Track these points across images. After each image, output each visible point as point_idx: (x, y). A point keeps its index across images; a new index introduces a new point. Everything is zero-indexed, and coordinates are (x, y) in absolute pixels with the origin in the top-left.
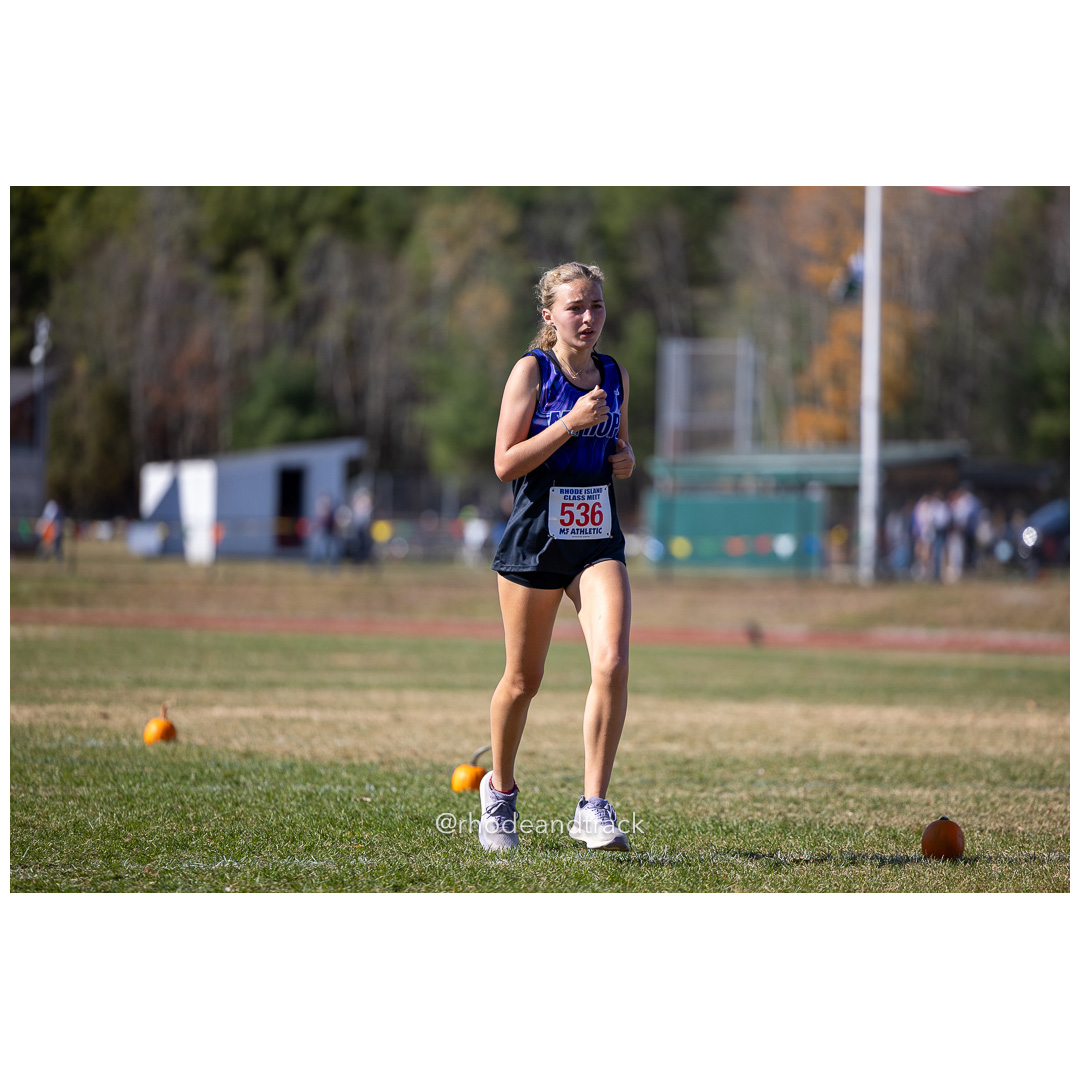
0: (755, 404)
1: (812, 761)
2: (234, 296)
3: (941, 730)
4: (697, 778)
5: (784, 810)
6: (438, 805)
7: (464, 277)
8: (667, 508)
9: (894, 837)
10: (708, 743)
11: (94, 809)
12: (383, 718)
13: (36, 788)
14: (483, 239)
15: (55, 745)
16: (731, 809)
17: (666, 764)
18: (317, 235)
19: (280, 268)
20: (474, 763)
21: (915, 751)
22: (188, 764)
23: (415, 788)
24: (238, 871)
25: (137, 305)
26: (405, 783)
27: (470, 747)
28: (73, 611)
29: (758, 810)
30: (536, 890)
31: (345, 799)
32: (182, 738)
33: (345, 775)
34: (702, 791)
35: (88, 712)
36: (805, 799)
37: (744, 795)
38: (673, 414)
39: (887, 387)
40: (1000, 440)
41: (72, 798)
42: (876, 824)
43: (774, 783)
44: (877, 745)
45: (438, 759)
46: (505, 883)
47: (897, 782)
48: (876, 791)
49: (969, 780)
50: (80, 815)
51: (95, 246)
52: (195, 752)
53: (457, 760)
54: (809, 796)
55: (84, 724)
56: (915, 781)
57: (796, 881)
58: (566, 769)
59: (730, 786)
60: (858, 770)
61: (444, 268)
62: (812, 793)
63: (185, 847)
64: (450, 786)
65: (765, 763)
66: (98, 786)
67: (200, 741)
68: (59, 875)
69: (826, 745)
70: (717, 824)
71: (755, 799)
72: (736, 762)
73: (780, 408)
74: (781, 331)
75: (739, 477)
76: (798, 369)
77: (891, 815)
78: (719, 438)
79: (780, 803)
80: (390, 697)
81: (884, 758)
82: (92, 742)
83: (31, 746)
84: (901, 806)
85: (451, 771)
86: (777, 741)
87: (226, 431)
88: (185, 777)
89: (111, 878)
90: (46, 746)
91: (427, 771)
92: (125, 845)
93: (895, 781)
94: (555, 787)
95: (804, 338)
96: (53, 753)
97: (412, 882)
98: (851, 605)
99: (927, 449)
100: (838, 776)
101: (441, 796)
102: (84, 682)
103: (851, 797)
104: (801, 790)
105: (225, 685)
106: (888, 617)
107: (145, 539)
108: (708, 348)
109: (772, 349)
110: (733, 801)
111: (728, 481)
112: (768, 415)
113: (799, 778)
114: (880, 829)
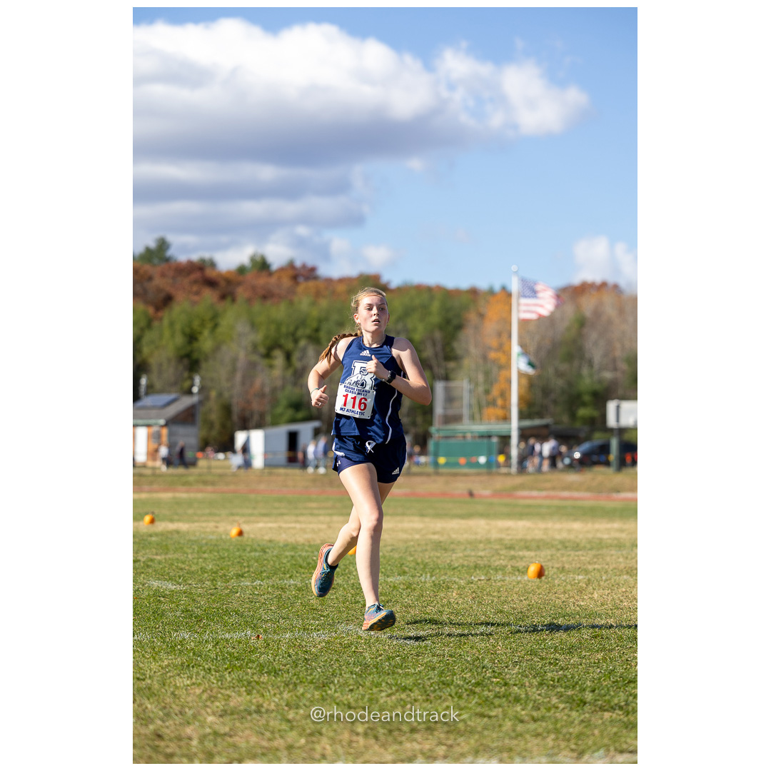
0: (470, 406)
1: (488, 541)
3: (539, 529)
4: (443, 548)
5: (476, 560)
8: (437, 445)
9: (518, 570)
10: (449, 535)
11: (209, 562)
12: (324, 526)
13: (187, 554)
15: (196, 538)
16: (455, 560)
17: (432, 543)
19: (288, 356)
21: (529, 537)
22: (247, 545)
28: (210, 488)
29: (466, 560)
31: (307, 557)
32: (245, 535)
33: (307, 548)
34: (445, 553)
35: (210, 526)
36: (484, 556)
37: (461, 555)
38: (439, 410)
39: (521, 398)
40: (565, 419)
41: (201, 558)
42: (511, 565)
43: (474, 550)
44: (514, 535)
47: (521, 549)
49: (549, 548)
50: (204, 565)
52: (250, 540)
54: (486, 555)
55: (208, 530)
56: (527, 548)
58: (393, 545)
59: (456, 551)
60: (506, 545)
63: (243, 577)
65: (470, 543)
66: (212, 553)
67: (252, 536)
69: (494, 535)
70: (450, 565)
71: (466, 556)
72: (459, 542)
73: (480, 407)
74: (481, 378)
75: (465, 433)
76: (487, 392)
77: (517, 562)
78: (457, 419)
79: (475, 558)
80: (327, 519)
81: (516, 540)
82: (211, 537)
83: (187, 538)
84: (522, 558)
86: (476, 534)
87: (268, 418)
88: (245, 550)
90: (193, 538)
94: (387, 552)
95: (489, 380)
96: (195, 541)
98: (508, 482)
99: (537, 422)
100: (498, 547)
102: (210, 514)
103: (503, 555)
104: (483, 553)
105: (264, 515)
106: (522, 487)
108: (452, 384)
109: (477, 384)
110: (457, 558)
111: (461, 435)
112: (476, 410)
113: (483, 548)
114: (513, 567)
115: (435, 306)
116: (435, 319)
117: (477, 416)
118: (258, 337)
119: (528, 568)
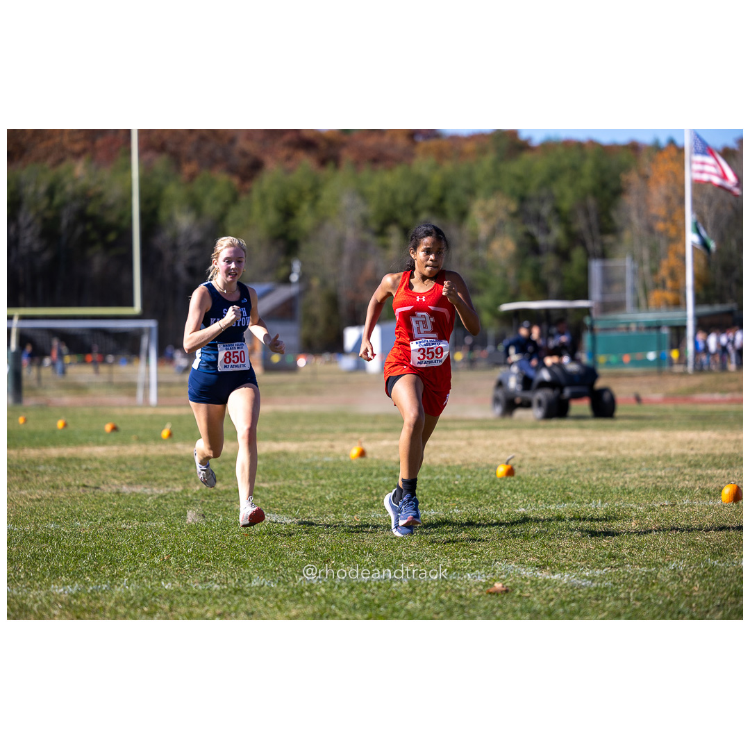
0: (634, 290)
1: (668, 458)
2: (386, 247)
3: (729, 441)
4: (612, 468)
5: (656, 482)
7: (494, 233)
8: (594, 339)
9: (709, 493)
10: (618, 451)
11: (329, 490)
12: (463, 443)
13: (301, 481)
14: (502, 215)
15: (309, 461)
16: (630, 482)
17: (598, 461)
20: (507, 463)
21: (717, 452)
22: (372, 469)
23: (479, 477)
25: (340, 253)
26: (474, 474)
27: (505, 456)
28: (315, 398)
29: (642, 482)
31: (447, 482)
32: (369, 456)
33: (446, 471)
34: (616, 474)
35: (324, 445)
36: (665, 476)
37: (636, 475)
39: (697, 278)
41: (318, 485)
42: (700, 487)
43: (651, 469)
44: (699, 449)
45: (490, 462)
47: (709, 466)
50: (323, 494)
51: (319, 226)
52: (375, 462)
53: (499, 463)
54: (667, 475)
55: (322, 450)
56: (718, 466)
57: (663, 515)
58: (551, 465)
59: (629, 471)
60: (690, 461)
61: (483, 229)
62: (668, 473)
63: (372, 507)
64: (496, 474)
65: (646, 460)
66: (330, 479)
67: (377, 457)
69: (674, 450)
70: (623, 488)
71: (641, 477)
72: (632, 459)
73: (646, 291)
74: (646, 254)
75: (628, 323)
76: (654, 272)
77: (706, 483)
78: (619, 306)
79: (653, 478)
80: (466, 434)
81: (701, 455)
82: (326, 459)
83: (298, 461)
84: (711, 478)
85: (496, 468)
86: (651, 449)
88: (371, 474)
90: (305, 461)
91: (484, 468)
92: (344, 507)
94: (545, 473)
95: (656, 256)
96: (308, 464)
98: (684, 383)
99: (717, 308)
100: (680, 464)
101: (492, 479)
102: (321, 431)
103: (687, 475)
104: (663, 472)
105: (388, 430)
106: (701, 388)
107: (347, 362)
108: (611, 263)
109: (641, 262)
110: (631, 478)
111: (623, 326)
112: (641, 294)
113: (662, 466)
114: (702, 489)
115: (588, 166)
116: (587, 182)
117: (643, 302)
118: (370, 210)
119: (721, 491)
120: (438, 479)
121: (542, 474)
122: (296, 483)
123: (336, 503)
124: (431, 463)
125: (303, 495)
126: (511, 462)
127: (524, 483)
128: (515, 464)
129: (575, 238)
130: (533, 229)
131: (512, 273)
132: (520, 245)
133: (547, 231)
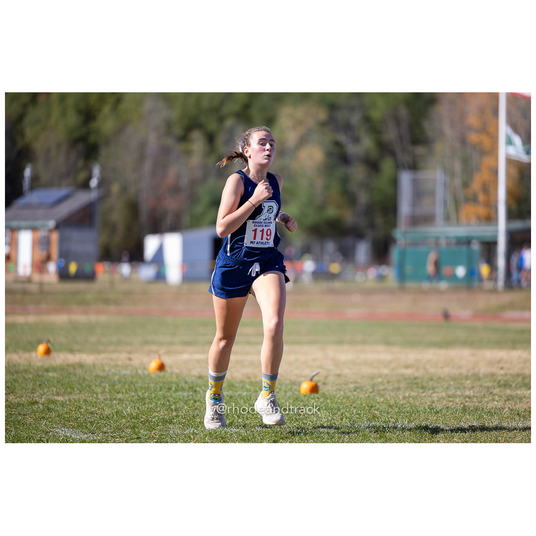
0: (445, 203)
1: (476, 377)
2: (188, 153)
4: (420, 386)
5: (464, 402)
6: (294, 401)
7: (303, 141)
8: (403, 254)
9: (518, 414)
10: (425, 369)
11: (126, 405)
13: (97, 395)
14: (311, 122)
15: (106, 374)
16: (437, 401)
17: (405, 379)
18: (229, 122)
19: (211, 138)
20: (311, 380)
22: (171, 382)
23: (282, 394)
24: (197, 434)
25: (142, 158)
27: (309, 372)
28: (112, 308)
29: (451, 401)
30: (343, 442)
31: (249, 398)
32: (168, 369)
34: (423, 392)
35: (121, 357)
36: (474, 396)
37: (444, 394)
38: (405, 208)
39: (509, 193)
41: (115, 399)
42: (509, 408)
43: (459, 388)
44: (509, 369)
45: (293, 378)
46: (328, 439)
48: (508, 392)
50: (119, 408)
51: (120, 130)
52: (174, 376)
53: (303, 379)
54: (475, 395)
55: (120, 363)
58: (356, 382)
59: (436, 390)
60: (500, 381)
61: (292, 137)
62: (477, 393)
63: (171, 423)
64: (299, 391)
65: (454, 379)
66: (128, 393)
67: (176, 371)
68: (110, 437)
69: (483, 369)
70: (431, 408)
71: (449, 397)
72: (439, 378)
73: (457, 204)
74: (458, 166)
75: (438, 238)
76: (466, 185)
77: (516, 403)
78: (428, 219)
79: (462, 398)
81: (511, 375)
82: (124, 372)
83: (94, 374)
85: (300, 384)
86: (459, 367)
87: (186, 219)
88: (170, 389)
89: (135, 438)
90: (101, 374)
91: (288, 384)
92: (142, 422)
93: (518, 386)
94: (350, 391)
95: (469, 170)
96: (105, 377)
97: (282, 438)
98: (494, 301)
100: (490, 384)
101: (295, 396)
102: (119, 343)
103: (496, 395)
104: (472, 391)
105: (188, 343)
106: (512, 306)
107: (147, 272)
108: (422, 175)
109: (453, 175)
110: (439, 398)
111: (432, 240)
112: (451, 208)
113: (470, 386)
114: (511, 410)
117: (453, 215)
118: (174, 114)
120: (240, 395)
121: (347, 392)
122: (92, 396)
123: (133, 418)
124: (233, 378)
125: (99, 408)
126: (316, 379)
127: (329, 401)
128: (319, 381)
129: (384, 148)
130: (342, 138)
131: (320, 183)
132: (329, 154)
133: (356, 140)
